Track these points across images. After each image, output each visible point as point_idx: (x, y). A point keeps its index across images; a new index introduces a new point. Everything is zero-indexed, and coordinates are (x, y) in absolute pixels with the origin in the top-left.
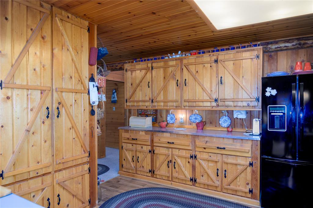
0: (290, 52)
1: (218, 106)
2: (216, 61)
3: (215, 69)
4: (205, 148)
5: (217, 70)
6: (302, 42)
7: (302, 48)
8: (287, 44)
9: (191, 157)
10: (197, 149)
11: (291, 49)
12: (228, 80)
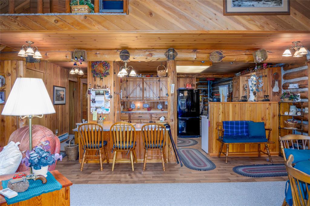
0: (184, 79)
1: (160, 99)
2: (159, 81)
3: (158, 84)
4: (156, 118)
5: (160, 85)
6: (188, 76)
7: (188, 78)
8: (183, 76)
9: (150, 122)
10: (153, 118)
11: (184, 78)
12: (164, 89)
